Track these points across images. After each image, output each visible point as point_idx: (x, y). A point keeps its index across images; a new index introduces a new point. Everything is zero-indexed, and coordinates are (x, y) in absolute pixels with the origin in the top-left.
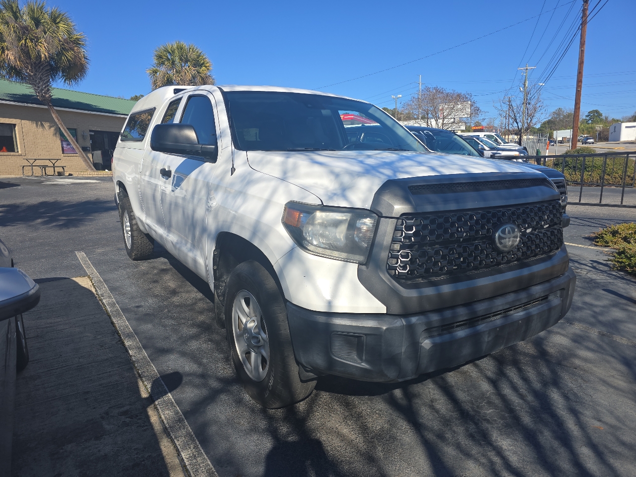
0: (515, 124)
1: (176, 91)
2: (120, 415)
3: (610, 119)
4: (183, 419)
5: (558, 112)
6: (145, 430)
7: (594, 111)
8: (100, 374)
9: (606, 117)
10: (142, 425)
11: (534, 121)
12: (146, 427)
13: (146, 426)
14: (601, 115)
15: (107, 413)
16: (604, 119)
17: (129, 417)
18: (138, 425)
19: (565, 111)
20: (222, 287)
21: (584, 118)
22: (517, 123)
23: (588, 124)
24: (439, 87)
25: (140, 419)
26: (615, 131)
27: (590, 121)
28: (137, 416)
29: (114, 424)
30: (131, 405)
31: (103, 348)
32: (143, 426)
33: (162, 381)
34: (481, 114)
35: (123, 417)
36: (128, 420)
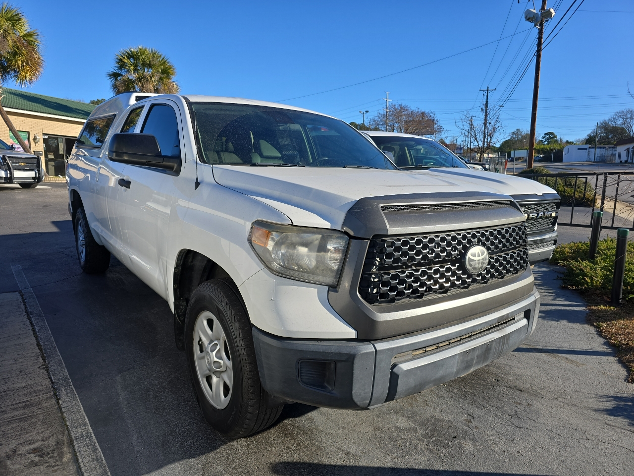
0: (476, 143)
1: (138, 98)
2: (29, 453)
3: (564, 141)
4: (101, 457)
5: (517, 132)
6: (56, 471)
7: (550, 133)
8: (13, 405)
9: (560, 139)
10: (53, 464)
11: (493, 141)
12: (57, 467)
13: (58, 465)
14: (556, 137)
15: (14, 451)
16: (559, 140)
17: (39, 456)
18: (48, 464)
19: (523, 132)
20: (182, 306)
21: (541, 139)
22: (478, 142)
23: (544, 145)
24: (403, 105)
25: (51, 457)
26: (568, 152)
27: (546, 142)
28: (49, 454)
29: (20, 464)
30: (43, 440)
31: (23, 373)
32: (53, 466)
33: (84, 412)
34: (444, 133)
35: (32, 455)
36: (37, 459)
